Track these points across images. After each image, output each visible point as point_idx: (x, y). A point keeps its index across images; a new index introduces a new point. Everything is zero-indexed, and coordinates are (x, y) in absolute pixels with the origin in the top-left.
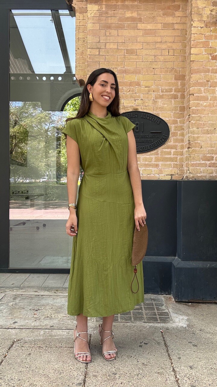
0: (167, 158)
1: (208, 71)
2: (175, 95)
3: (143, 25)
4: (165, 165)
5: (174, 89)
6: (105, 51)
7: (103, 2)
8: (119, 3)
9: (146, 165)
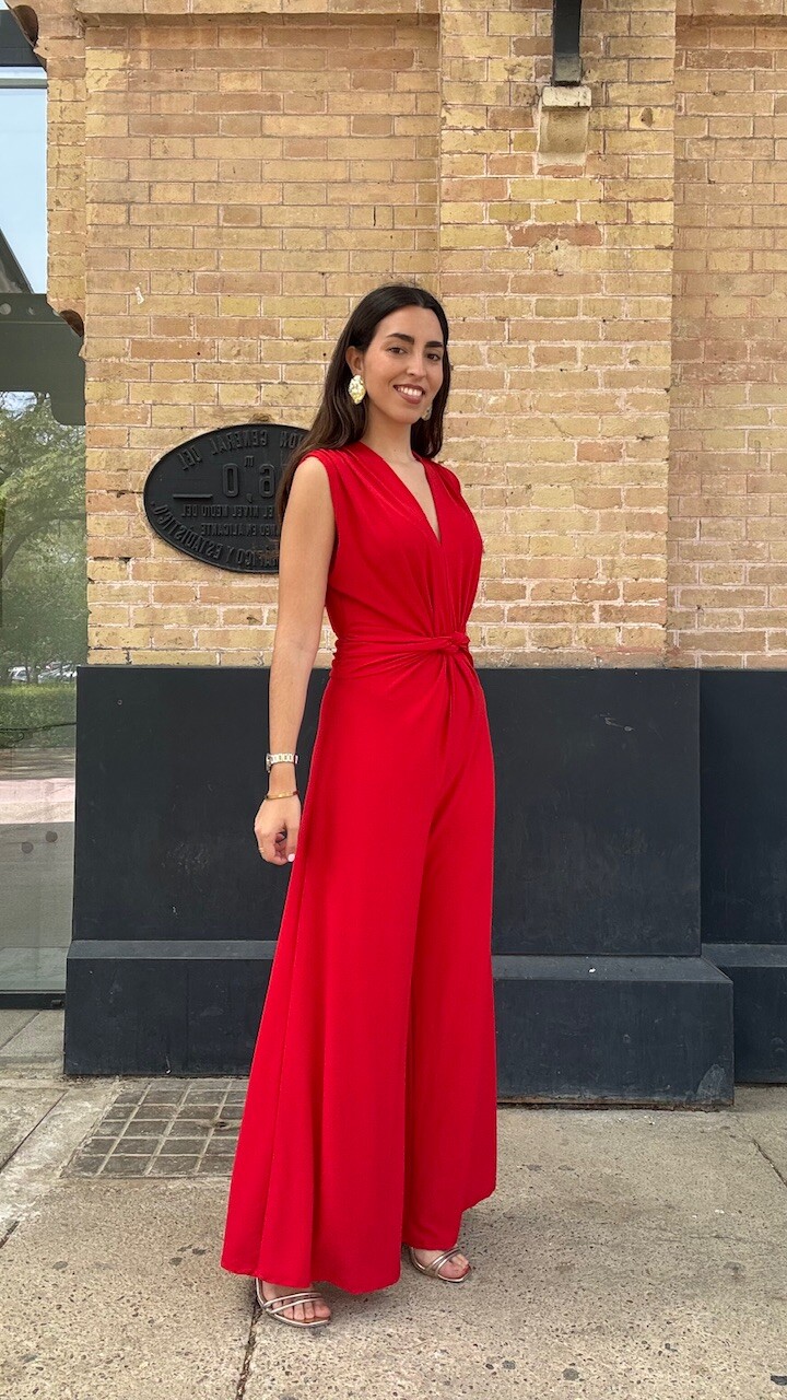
1: (501, 284)
3: (283, 120)
6: (148, 211)
7: (140, 41)
8: (199, 46)
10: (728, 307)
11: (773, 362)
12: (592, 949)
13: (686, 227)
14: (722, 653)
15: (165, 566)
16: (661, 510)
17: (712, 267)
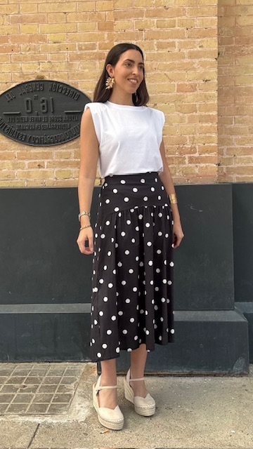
1: (141, 14)
2: (100, 54)
5: (99, 45)
10: (244, 21)
12: (186, 308)
14: (245, 176)
16: (215, 113)
17: (238, 3)
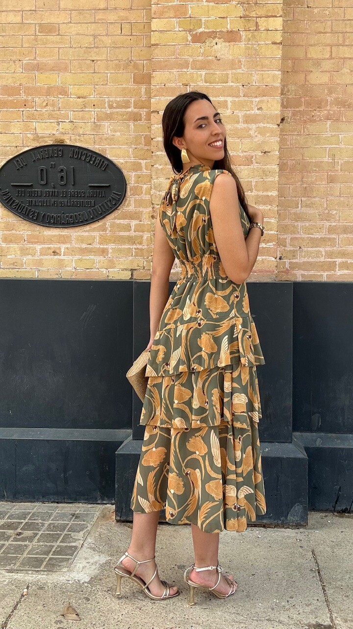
0: (122, 237)
2: (135, 114)
4: (120, 250)
5: (134, 102)
9: (83, 251)
10: (318, 78)
11: (342, 109)
13: (294, 33)
14: (312, 273)
15: (7, 224)
16: (275, 193)
17: (310, 56)
